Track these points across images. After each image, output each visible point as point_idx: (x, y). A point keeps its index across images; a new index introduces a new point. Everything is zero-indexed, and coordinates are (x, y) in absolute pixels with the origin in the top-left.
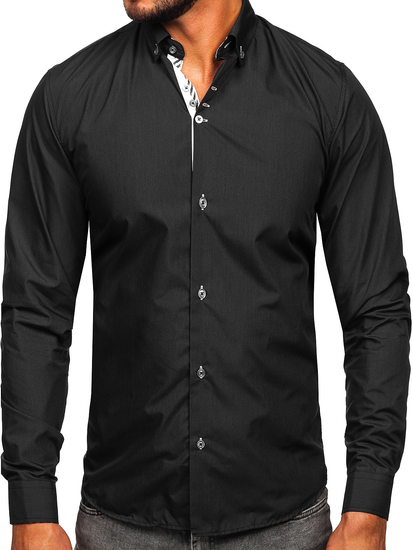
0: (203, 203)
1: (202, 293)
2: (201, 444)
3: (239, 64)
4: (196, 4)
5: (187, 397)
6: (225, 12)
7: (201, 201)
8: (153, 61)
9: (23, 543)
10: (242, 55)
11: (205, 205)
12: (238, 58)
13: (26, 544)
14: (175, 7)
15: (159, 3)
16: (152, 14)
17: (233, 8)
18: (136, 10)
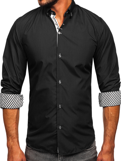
0: (60, 56)
1: (60, 82)
2: (60, 127)
3: (71, 17)
4: (58, 1)
5: (56, 114)
6: (66, 3)
7: (59, 55)
8: (47, 16)
9: (12, 156)
10: (72, 15)
11: (61, 56)
12: (70, 16)
13: (13, 156)
14: (52, 2)
15: (48, 1)
16: (46, 4)
17: (69, 2)
18: (41, 3)
